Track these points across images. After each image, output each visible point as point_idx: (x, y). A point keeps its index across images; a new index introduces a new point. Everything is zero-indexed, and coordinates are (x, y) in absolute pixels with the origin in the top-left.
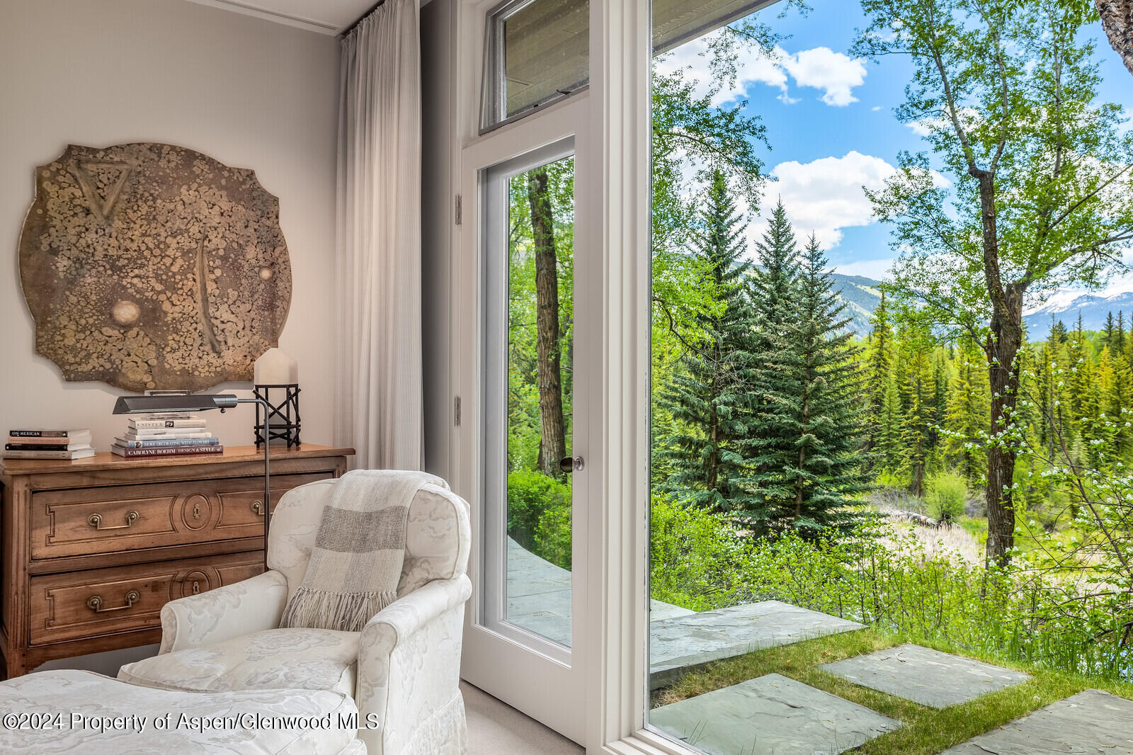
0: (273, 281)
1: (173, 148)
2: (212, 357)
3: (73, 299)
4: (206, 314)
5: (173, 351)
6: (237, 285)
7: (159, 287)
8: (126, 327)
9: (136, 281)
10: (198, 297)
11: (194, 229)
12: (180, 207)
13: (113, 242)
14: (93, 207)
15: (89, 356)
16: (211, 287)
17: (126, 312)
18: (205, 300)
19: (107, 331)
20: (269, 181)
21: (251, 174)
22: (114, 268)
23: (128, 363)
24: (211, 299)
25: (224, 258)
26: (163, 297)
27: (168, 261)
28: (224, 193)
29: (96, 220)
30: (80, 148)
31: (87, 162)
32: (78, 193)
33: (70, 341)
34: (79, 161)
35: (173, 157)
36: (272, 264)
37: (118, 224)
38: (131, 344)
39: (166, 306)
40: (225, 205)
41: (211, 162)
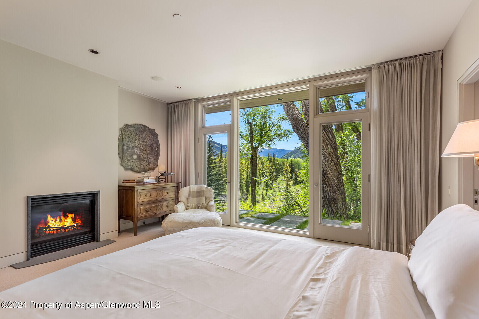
0: (158, 150)
1: (142, 125)
2: (148, 165)
3: (127, 154)
4: (147, 157)
5: (142, 164)
6: (152, 151)
7: (140, 152)
8: (135, 160)
9: (137, 151)
10: (146, 154)
11: (146, 141)
12: (143, 136)
13: (133, 143)
14: (130, 136)
15: (129, 165)
16: (148, 152)
17: (135, 157)
18: (147, 154)
19: (132, 160)
20: (157, 132)
21: (154, 130)
22: (133, 148)
23: (135, 167)
24: (148, 154)
25: (150, 146)
26: (141, 154)
27: (141, 147)
28: (150, 134)
29: (130, 139)
30: (128, 125)
31: (129, 128)
32: (128, 134)
33: (126, 163)
34: (128, 128)
35: (142, 127)
36: (157, 147)
37: (134, 140)
38: (136, 163)
39: (141, 156)
40: (150, 136)
41: (148, 128)
